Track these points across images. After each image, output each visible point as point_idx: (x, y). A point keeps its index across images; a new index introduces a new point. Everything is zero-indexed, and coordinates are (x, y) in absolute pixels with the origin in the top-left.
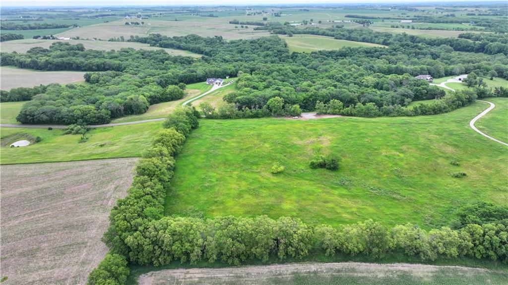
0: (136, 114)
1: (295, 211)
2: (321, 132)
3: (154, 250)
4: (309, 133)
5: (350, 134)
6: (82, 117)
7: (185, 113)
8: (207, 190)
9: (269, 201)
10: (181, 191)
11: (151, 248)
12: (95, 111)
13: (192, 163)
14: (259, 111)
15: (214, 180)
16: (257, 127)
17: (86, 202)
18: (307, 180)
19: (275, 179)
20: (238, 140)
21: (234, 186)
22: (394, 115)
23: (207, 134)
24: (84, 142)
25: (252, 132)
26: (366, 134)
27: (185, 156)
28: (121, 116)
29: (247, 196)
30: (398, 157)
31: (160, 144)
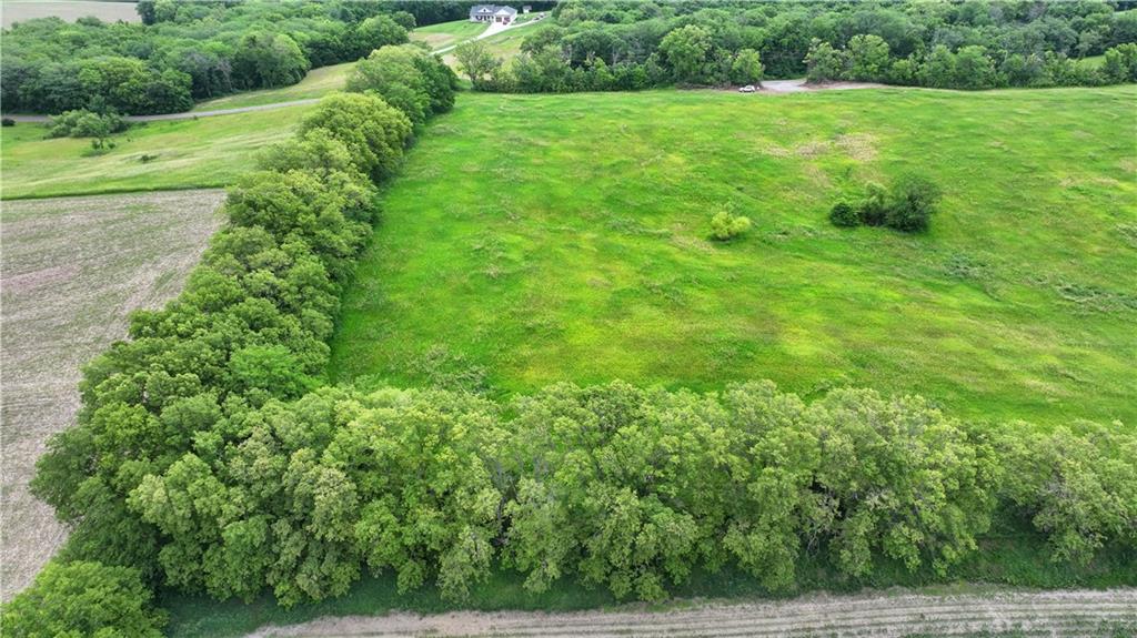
0: (268, 87)
1: (838, 365)
2: (841, 123)
3: (272, 539)
4: (801, 125)
5: (934, 129)
6: (105, 91)
7: (410, 59)
8: (497, 289)
9: (731, 330)
10: (400, 290)
11: (254, 530)
12: (144, 75)
13: (437, 205)
14: (638, 69)
15: (514, 255)
16: (637, 110)
17: (40, 329)
18: (836, 260)
19: (728, 258)
20: (583, 143)
21: (589, 276)
22: (1046, 82)
23: (484, 128)
24: (100, 154)
25: (622, 123)
26: (986, 127)
27: (413, 185)
28: (225, 91)
29: (643, 311)
30: (1117, 193)
31: (324, 130)
